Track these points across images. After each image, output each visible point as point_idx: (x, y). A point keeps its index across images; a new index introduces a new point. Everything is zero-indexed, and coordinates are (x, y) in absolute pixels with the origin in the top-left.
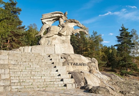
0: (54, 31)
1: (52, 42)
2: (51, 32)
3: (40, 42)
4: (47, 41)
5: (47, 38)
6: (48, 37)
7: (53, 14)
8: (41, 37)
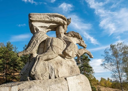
0: (58, 47)
1: (58, 71)
2: (54, 49)
3: (33, 70)
4: (47, 68)
5: (46, 62)
6: (48, 60)
7: (50, 16)
8: (35, 59)
